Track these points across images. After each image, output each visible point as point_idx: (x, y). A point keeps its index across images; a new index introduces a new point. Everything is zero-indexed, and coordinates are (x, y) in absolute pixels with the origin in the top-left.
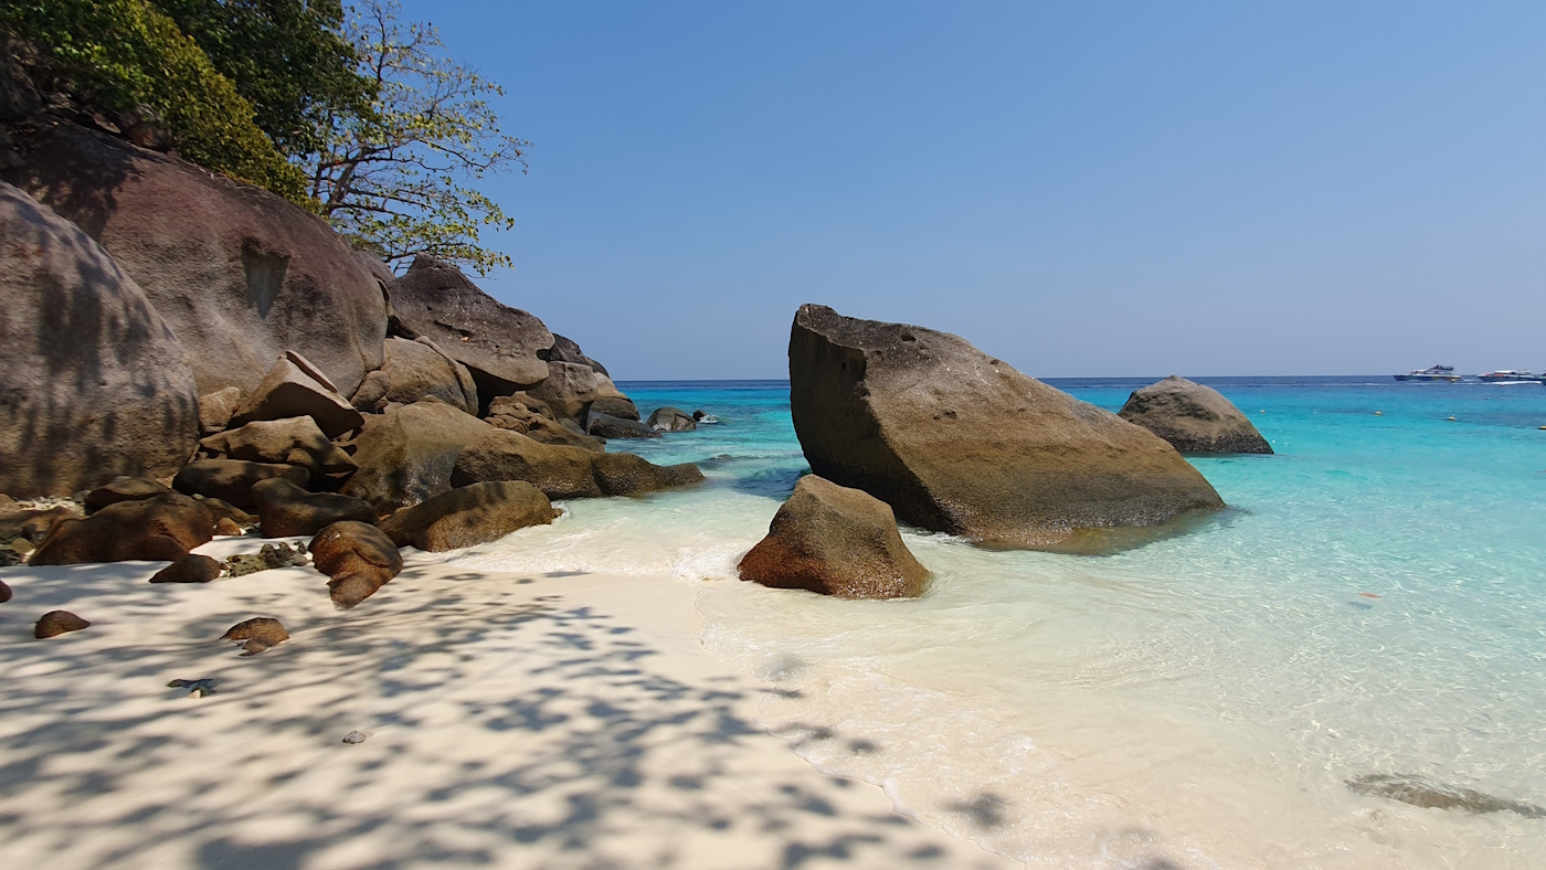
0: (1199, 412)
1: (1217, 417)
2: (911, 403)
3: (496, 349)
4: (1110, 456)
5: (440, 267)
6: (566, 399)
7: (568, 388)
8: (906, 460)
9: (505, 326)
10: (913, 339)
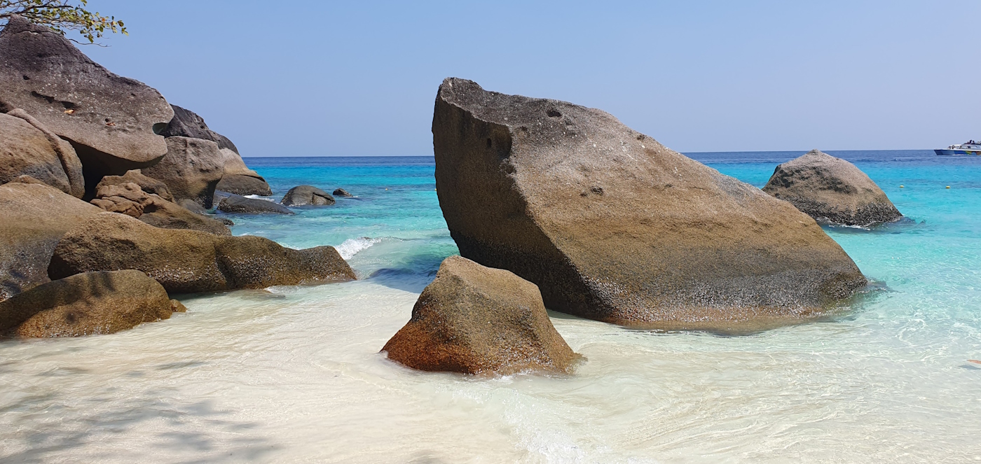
0: (839, 186)
1: (855, 191)
2: (557, 180)
3: (104, 122)
4: (756, 231)
5: (39, 32)
6: (188, 178)
7: (191, 166)
8: (553, 238)
9: (117, 97)
10: (559, 115)
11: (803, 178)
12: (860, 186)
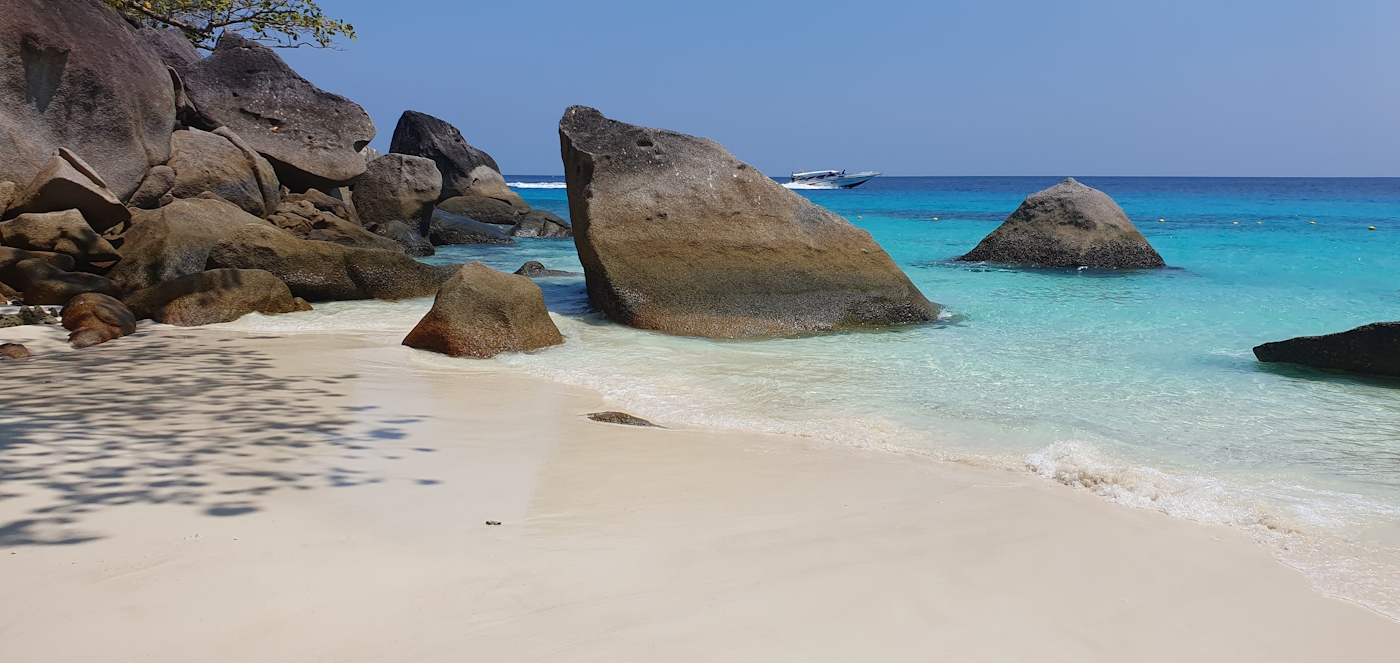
0: (1079, 221)
1: (1095, 226)
3: (307, 140)
5: (250, 47)
6: (402, 198)
7: (405, 186)
9: (320, 114)
11: (1046, 211)
12: (1102, 221)
